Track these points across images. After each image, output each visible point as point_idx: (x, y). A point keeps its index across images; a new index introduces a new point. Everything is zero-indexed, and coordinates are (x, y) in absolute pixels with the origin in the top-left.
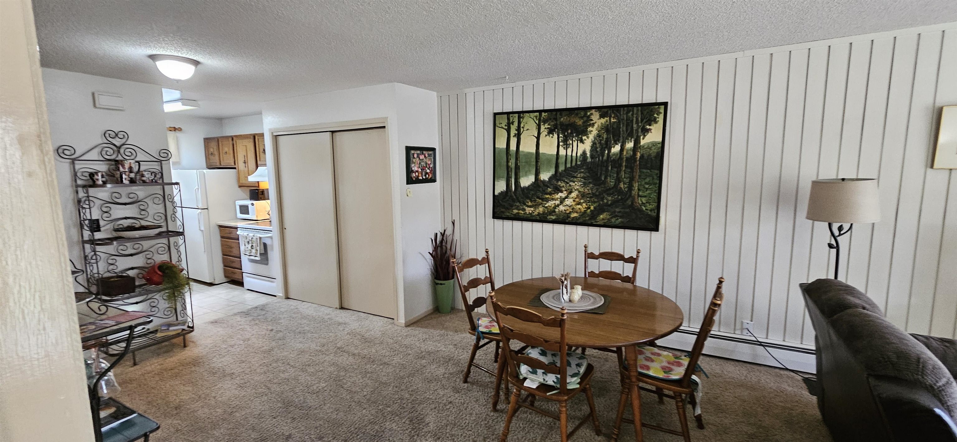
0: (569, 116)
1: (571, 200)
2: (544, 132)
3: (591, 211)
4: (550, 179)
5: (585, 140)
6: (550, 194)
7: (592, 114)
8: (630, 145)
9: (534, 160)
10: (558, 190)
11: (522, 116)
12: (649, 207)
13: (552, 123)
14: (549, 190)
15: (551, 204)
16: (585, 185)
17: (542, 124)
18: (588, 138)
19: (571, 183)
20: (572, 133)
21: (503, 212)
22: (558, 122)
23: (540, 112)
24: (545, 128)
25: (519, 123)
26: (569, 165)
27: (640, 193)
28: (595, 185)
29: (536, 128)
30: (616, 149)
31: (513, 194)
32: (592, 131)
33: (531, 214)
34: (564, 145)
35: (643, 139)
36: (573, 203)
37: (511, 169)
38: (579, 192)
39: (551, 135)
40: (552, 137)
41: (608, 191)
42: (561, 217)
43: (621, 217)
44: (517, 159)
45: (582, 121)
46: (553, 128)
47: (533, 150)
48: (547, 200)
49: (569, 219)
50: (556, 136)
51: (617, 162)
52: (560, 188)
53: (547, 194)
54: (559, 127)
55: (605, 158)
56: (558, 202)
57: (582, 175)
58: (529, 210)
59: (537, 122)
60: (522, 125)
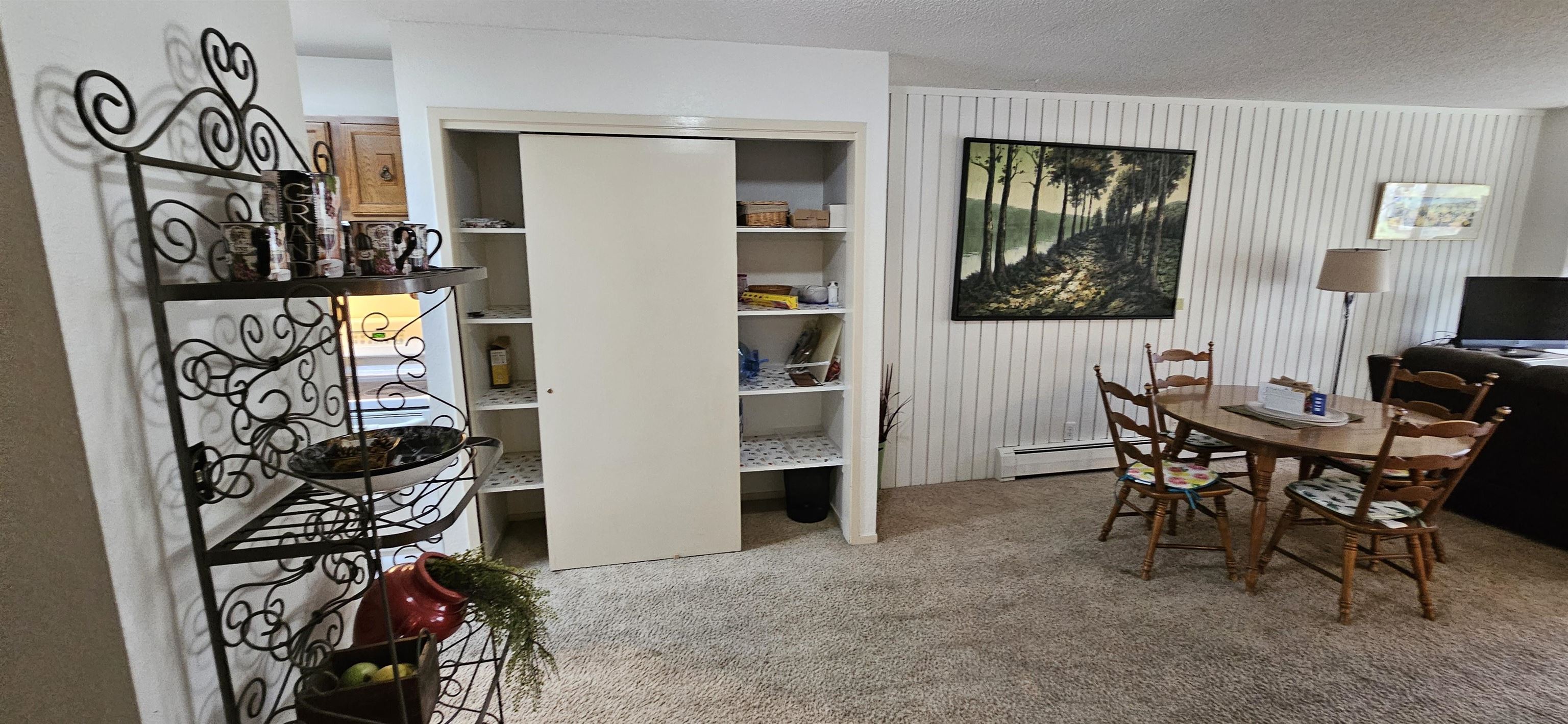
0: (1084, 155)
1: (1077, 283)
2: (1046, 179)
3: (1101, 297)
4: (1050, 251)
5: (1101, 194)
6: (1049, 275)
7: (1112, 157)
8: (1153, 205)
9: (1027, 221)
10: (1060, 268)
11: (1015, 148)
12: (1168, 287)
13: (1059, 165)
14: (1048, 268)
15: (1048, 290)
16: (1096, 260)
17: (1044, 164)
18: (1105, 191)
19: (1079, 258)
20: (1085, 183)
21: (973, 308)
22: (1068, 164)
23: (1043, 145)
24: (1049, 172)
25: (1010, 160)
26: (1077, 231)
27: (1160, 270)
28: (1109, 259)
29: (1035, 171)
30: (1138, 209)
31: (991, 278)
32: (1111, 181)
33: (1018, 307)
34: (1073, 200)
35: (1169, 197)
36: (1080, 288)
37: (992, 235)
38: (1088, 270)
39: (1056, 184)
40: (1058, 187)
41: (1123, 270)
42: (1062, 309)
43: (1136, 303)
44: (1001, 219)
45: (1099, 166)
46: (1059, 173)
47: (1028, 206)
48: (1043, 285)
49: (1072, 311)
50: (1062, 185)
51: (1136, 229)
52: (1063, 266)
53: (1044, 275)
54: (1068, 171)
55: (1124, 221)
56: (1058, 287)
57: (1094, 245)
58: (1014, 302)
59: (1037, 160)
60: (1014, 164)
